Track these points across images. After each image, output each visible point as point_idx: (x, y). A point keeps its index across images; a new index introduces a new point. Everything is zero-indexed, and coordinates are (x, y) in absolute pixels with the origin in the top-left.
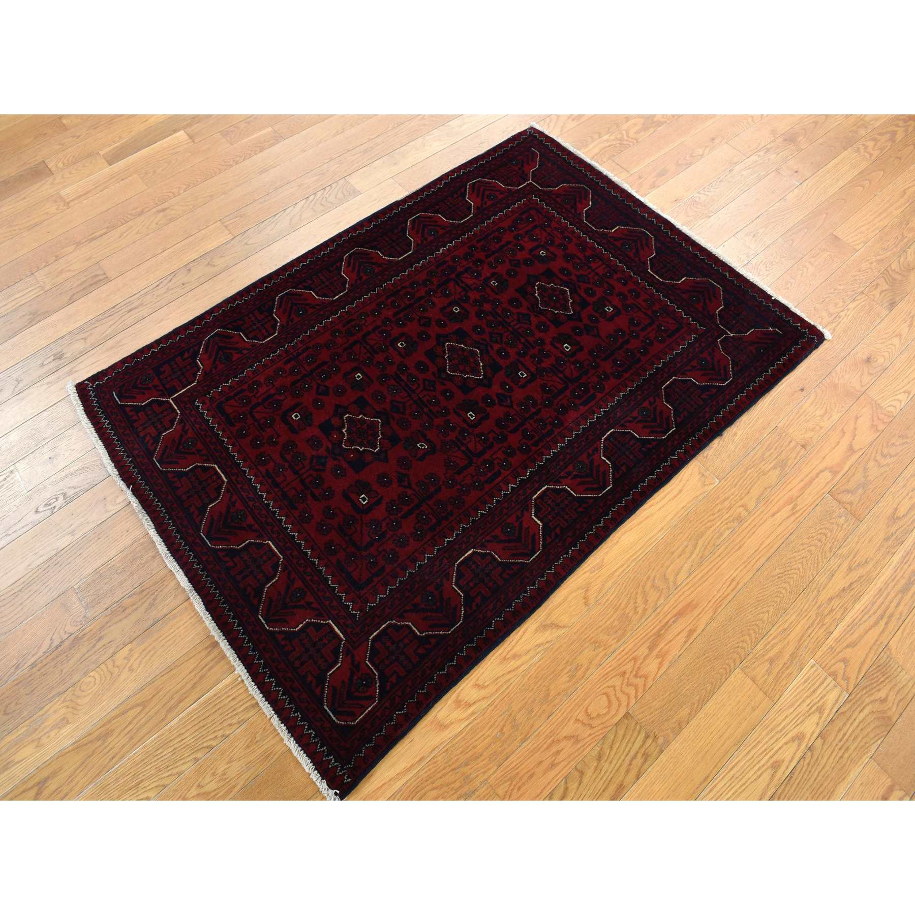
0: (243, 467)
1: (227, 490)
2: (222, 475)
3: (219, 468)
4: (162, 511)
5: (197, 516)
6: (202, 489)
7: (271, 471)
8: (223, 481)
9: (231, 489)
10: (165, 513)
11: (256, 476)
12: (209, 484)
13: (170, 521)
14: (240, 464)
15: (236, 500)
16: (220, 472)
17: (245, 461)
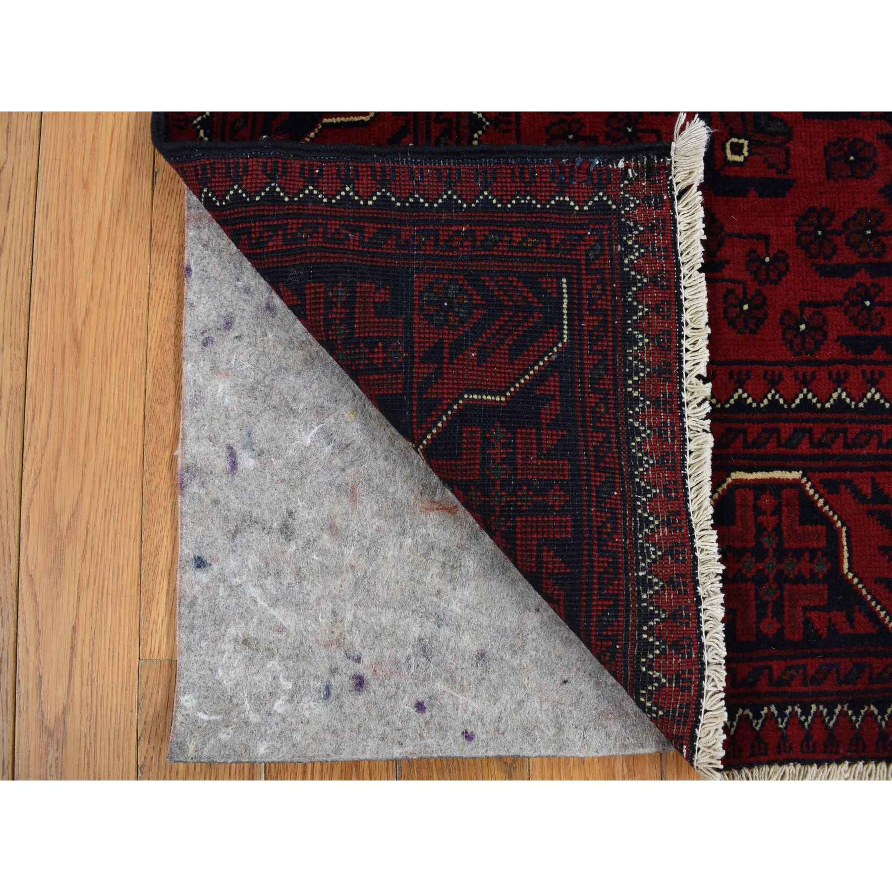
0: (789, 401)
1: (828, 488)
2: (777, 474)
3: (750, 470)
4: (770, 714)
5: (851, 620)
6: (780, 561)
7: (853, 331)
8: (795, 483)
9: (830, 475)
10: (781, 709)
11: (839, 381)
12: (778, 530)
13: (814, 707)
14: (774, 402)
15: (874, 485)
16: (760, 475)
17: (774, 383)
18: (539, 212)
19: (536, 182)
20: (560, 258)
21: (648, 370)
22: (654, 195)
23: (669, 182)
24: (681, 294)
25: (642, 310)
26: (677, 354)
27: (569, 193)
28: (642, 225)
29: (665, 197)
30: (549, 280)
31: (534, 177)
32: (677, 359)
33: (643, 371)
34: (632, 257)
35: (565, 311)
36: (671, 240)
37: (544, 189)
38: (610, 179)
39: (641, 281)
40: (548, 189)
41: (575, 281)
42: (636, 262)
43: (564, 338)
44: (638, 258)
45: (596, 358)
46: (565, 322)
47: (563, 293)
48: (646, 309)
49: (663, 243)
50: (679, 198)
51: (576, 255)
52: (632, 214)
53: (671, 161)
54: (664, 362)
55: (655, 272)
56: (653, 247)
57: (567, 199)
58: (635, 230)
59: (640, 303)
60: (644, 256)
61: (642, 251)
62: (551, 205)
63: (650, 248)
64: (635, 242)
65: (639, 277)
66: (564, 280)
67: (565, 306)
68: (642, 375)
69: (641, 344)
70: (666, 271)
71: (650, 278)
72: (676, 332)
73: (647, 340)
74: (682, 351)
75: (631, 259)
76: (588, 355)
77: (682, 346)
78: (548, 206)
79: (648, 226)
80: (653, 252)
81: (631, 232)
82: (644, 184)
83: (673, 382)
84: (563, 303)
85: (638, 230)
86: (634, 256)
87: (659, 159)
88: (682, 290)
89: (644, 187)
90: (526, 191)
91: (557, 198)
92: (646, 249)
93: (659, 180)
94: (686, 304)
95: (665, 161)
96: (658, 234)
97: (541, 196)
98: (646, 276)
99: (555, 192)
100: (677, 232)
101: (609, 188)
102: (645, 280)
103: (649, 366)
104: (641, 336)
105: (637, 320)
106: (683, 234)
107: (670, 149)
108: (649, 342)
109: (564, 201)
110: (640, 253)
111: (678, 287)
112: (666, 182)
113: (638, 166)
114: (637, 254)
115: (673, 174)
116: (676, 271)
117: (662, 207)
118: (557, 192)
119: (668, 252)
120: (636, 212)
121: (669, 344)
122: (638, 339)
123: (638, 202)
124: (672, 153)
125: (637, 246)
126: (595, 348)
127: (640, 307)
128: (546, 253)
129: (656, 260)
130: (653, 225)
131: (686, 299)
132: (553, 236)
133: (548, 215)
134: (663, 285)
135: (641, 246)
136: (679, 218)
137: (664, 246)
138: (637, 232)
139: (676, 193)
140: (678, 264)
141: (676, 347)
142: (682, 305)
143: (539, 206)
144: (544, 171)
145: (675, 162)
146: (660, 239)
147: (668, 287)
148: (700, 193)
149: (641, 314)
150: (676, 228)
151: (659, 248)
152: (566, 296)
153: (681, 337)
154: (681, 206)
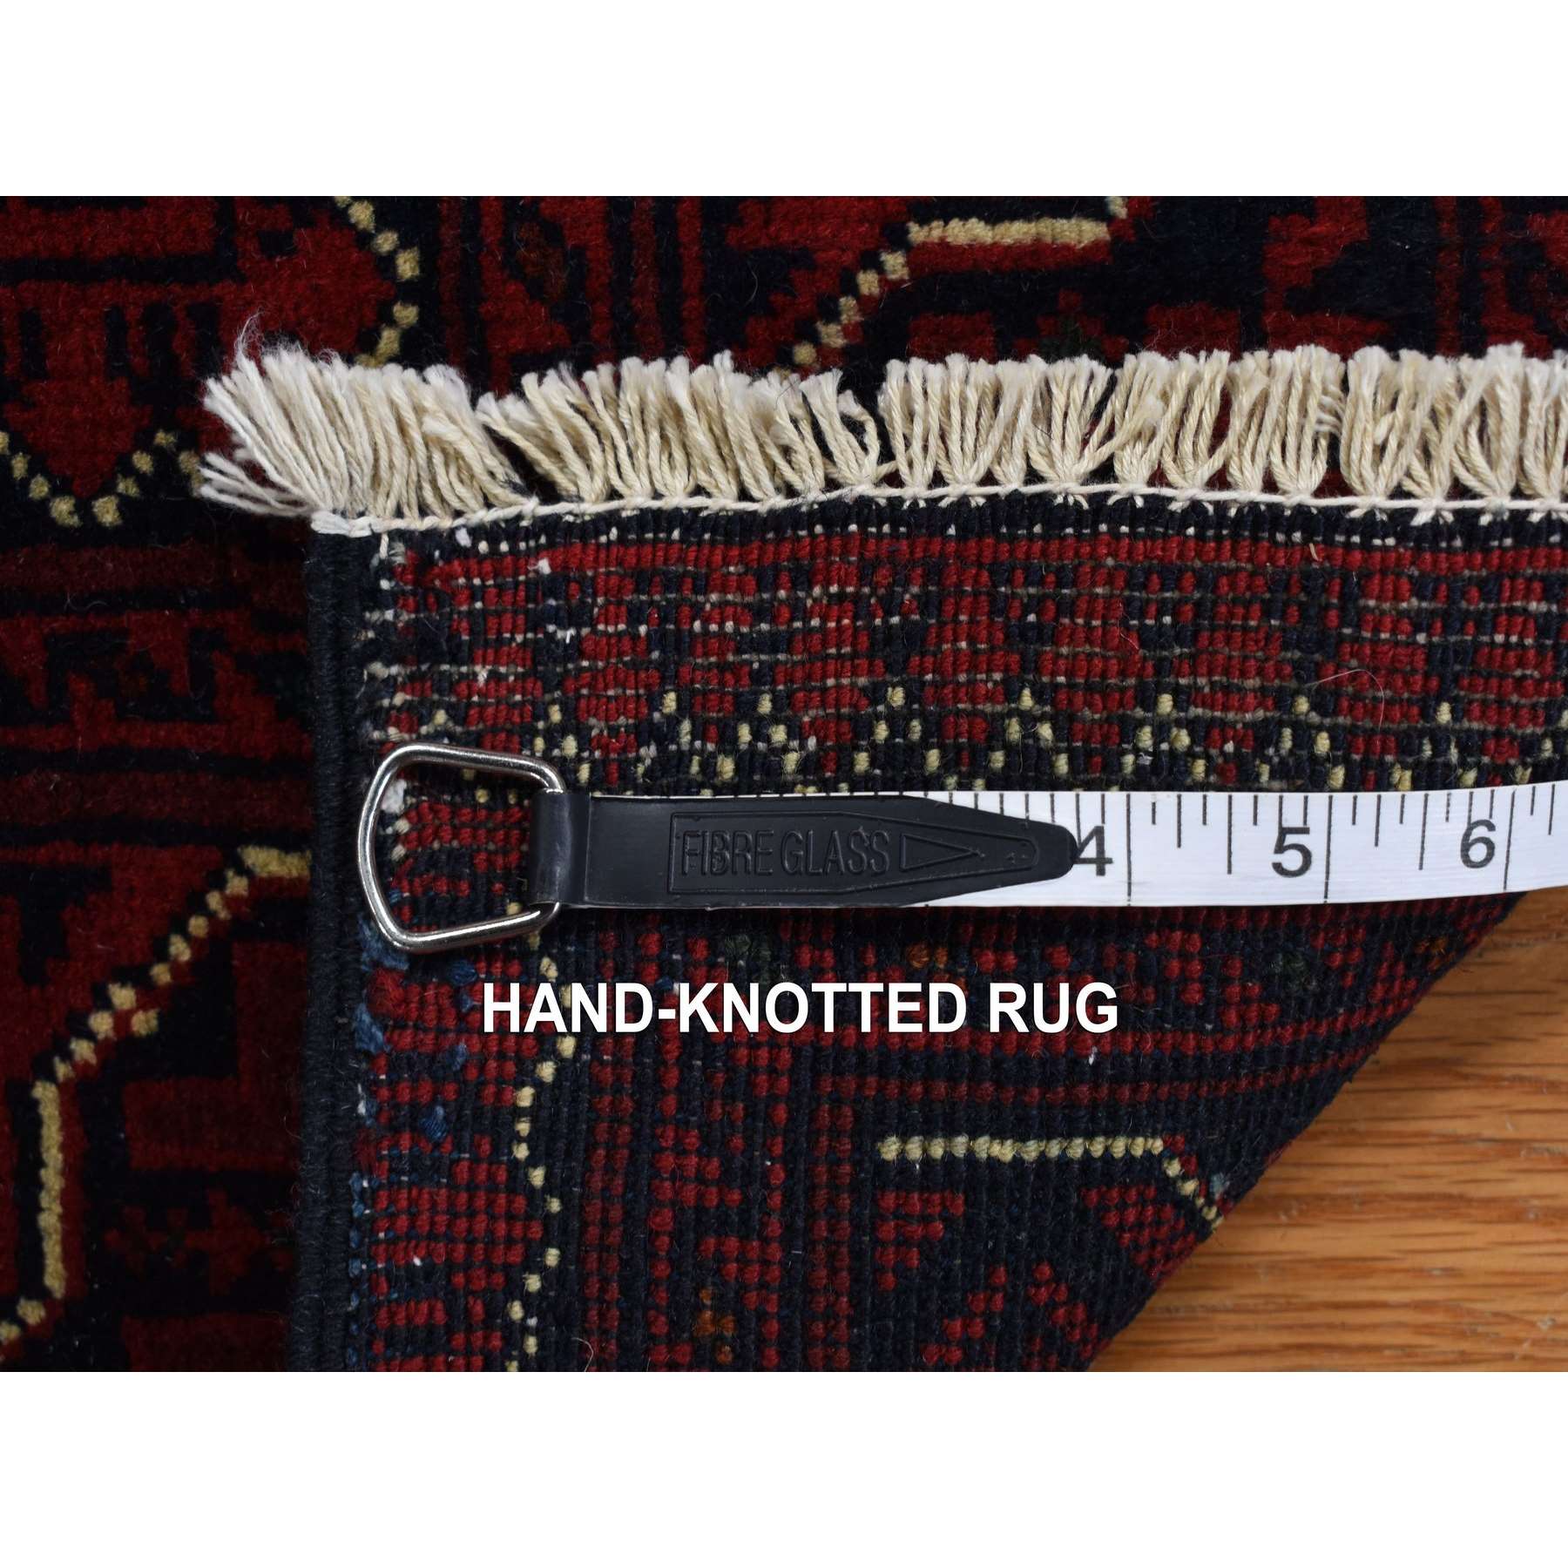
18: (581, 1261)
19: (450, 1266)
20: (789, 1159)
21: (1303, 705)
22: (536, 624)
23: (483, 546)
24: (964, 500)
25: (1028, 720)
26: (1235, 537)
27: (500, 1080)
28: (655, 702)
29: (544, 566)
30: (888, 1230)
31: (428, 1271)
32: (1255, 539)
33: (1304, 733)
34: (792, 760)
35: (1031, 1150)
36: (728, 544)
37: (481, 1225)
38: (450, 852)
39: (898, 722)
40: (481, 1202)
41: (893, 1087)
42: (812, 742)
43: (1148, 1154)
44: (797, 732)
45: (1235, 989)
46: (1077, 1149)
47: (949, 1156)
48: (1027, 701)
49: (741, 589)
50: (547, 491)
51: (773, 1071)
52: (605, 748)
53: (396, 535)
54: (1267, 614)
55: (864, 641)
56: (756, 645)
57: (526, 1097)
58: (675, 738)
59: (995, 736)
60: (790, 695)
61: (765, 706)
62: (549, 1188)
63: (756, 660)
64: (727, 742)
65: (882, 731)
66: (890, 1149)
67: (1004, 1151)
68: (1323, 743)
69: (1183, 739)
70: (861, 581)
71: (889, 668)
72: (1133, 535)
73: (1166, 703)
74: (1221, 506)
75: (803, 767)
76: (1221, 1028)
77: (1196, 505)
78: (555, 1205)
79: (661, 665)
80: (772, 644)
81: (683, 758)
82: (483, 675)
83: (1366, 576)
84: (993, 1162)
85: (673, 721)
86: (785, 749)
87: (378, 600)
88: (951, 493)
89: (494, 676)
90: (488, 1324)
91: (522, 1152)
92: (757, 678)
93: (474, 594)
94: (1011, 481)
95: (387, 569)
96: (697, 611)
97: (510, 1242)
98: (876, 694)
99: (493, 1159)
100: (695, 511)
101: (490, 862)
102: (897, 697)
103: (1283, 701)
104: (1146, 737)
105: (1071, 753)
106: (703, 479)
107: (341, 541)
108: (1176, 692)
109: (533, 1113)
110: (775, 719)
111: (930, 517)
112: (482, 559)
113: (408, 706)
114: (779, 734)
115: (446, 523)
116: (863, 526)
117: (582, 581)
118: (495, 1149)
119: (777, 570)
120: (596, 726)
121: (1188, 580)
122: (1156, 753)
123: (556, 715)
124: (359, 529)
125: (745, 733)
126: (1194, 995)
127: (1014, 730)
128: (765, 1241)
129: (807, 631)
130: (658, 639)
131: (989, 479)
132: (690, 1191)
133: (594, 1209)
134: (924, 603)
135: (745, 709)
136: (636, 498)
137: (751, 581)
138: (686, 726)
139: (531, 506)
140: (833, 514)
141: (1200, 536)
142: (1015, 496)
143: (552, 1257)
144: (403, 1221)
145: (399, 514)
146: (723, 605)
147: (934, 573)
148: (529, 381)
149: (1046, 731)
150: (673, 517)
151: (759, 612)
152: (960, 1145)
153: (1157, 505)
154: (584, 483)
